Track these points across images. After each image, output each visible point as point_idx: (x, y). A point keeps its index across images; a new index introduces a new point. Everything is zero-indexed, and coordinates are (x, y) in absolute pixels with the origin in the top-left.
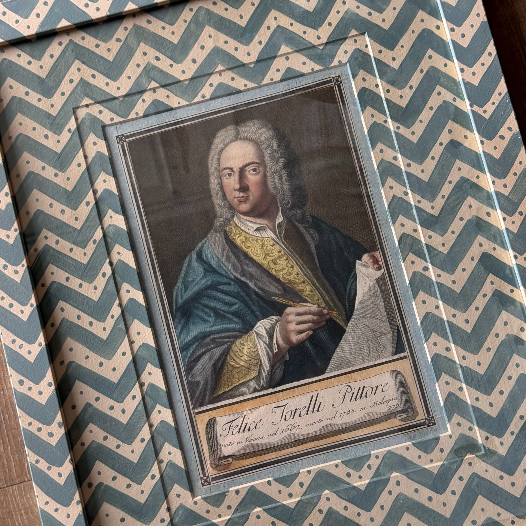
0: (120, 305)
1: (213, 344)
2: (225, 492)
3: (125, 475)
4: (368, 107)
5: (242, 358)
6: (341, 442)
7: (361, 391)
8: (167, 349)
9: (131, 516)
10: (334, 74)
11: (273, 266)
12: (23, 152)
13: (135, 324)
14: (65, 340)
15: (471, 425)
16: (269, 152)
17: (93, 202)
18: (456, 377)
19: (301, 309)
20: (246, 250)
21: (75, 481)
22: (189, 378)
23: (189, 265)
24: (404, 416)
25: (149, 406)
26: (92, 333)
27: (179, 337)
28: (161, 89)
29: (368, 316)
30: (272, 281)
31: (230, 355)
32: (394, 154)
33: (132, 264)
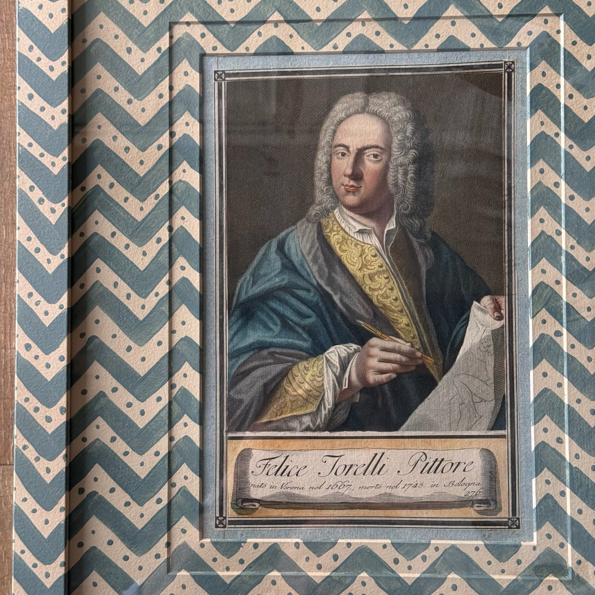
0: (169, 283)
1: (270, 358)
2: (241, 542)
3: (126, 489)
4: (539, 111)
5: (301, 385)
6: (397, 519)
7: (437, 463)
8: (212, 351)
9: (122, 540)
10: (507, 58)
11: (368, 281)
12: (96, 63)
13: (182, 310)
14: (93, 308)
15: (564, 541)
16: (399, 137)
17: (166, 147)
18: (561, 478)
19: (389, 344)
20: (339, 253)
21: (64, 482)
22: (231, 393)
23: (265, 255)
24: (483, 507)
25: (175, 414)
26: (127, 307)
27: (231, 340)
28: (285, 24)
29: (470, 374)
30: (362, 300)
31: (289, 379)
32: (557, 179)
33: (196, 236)
